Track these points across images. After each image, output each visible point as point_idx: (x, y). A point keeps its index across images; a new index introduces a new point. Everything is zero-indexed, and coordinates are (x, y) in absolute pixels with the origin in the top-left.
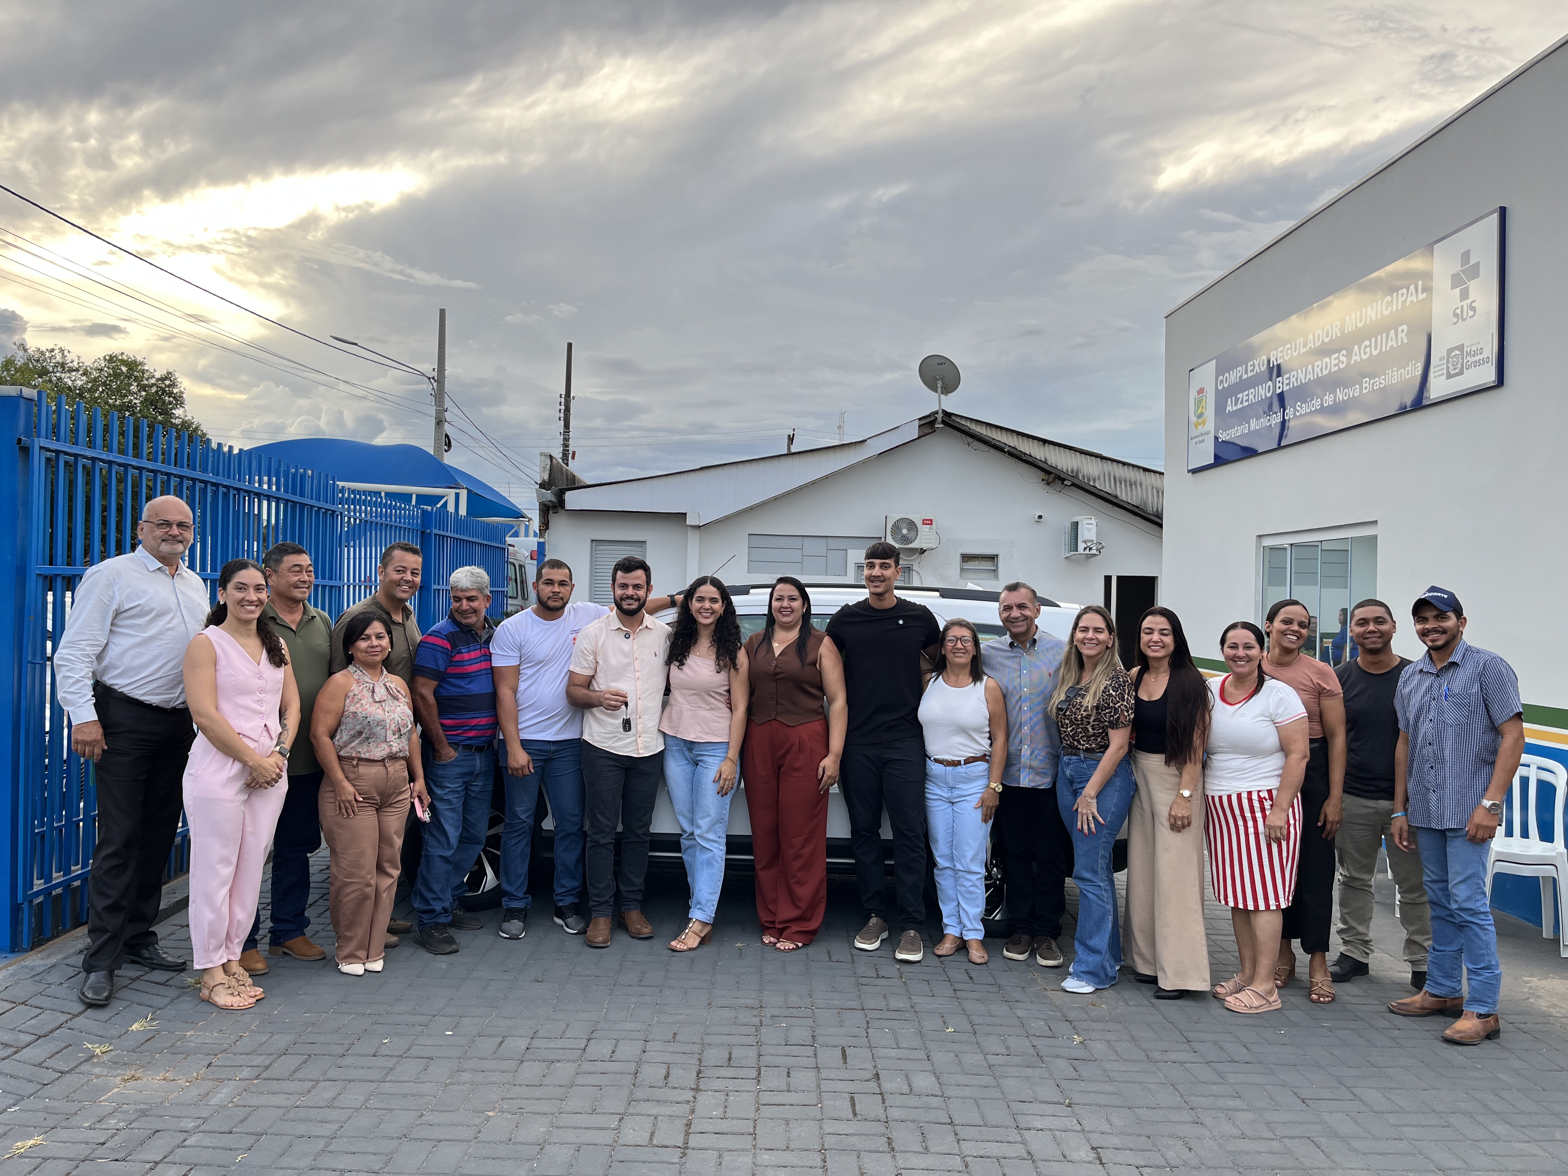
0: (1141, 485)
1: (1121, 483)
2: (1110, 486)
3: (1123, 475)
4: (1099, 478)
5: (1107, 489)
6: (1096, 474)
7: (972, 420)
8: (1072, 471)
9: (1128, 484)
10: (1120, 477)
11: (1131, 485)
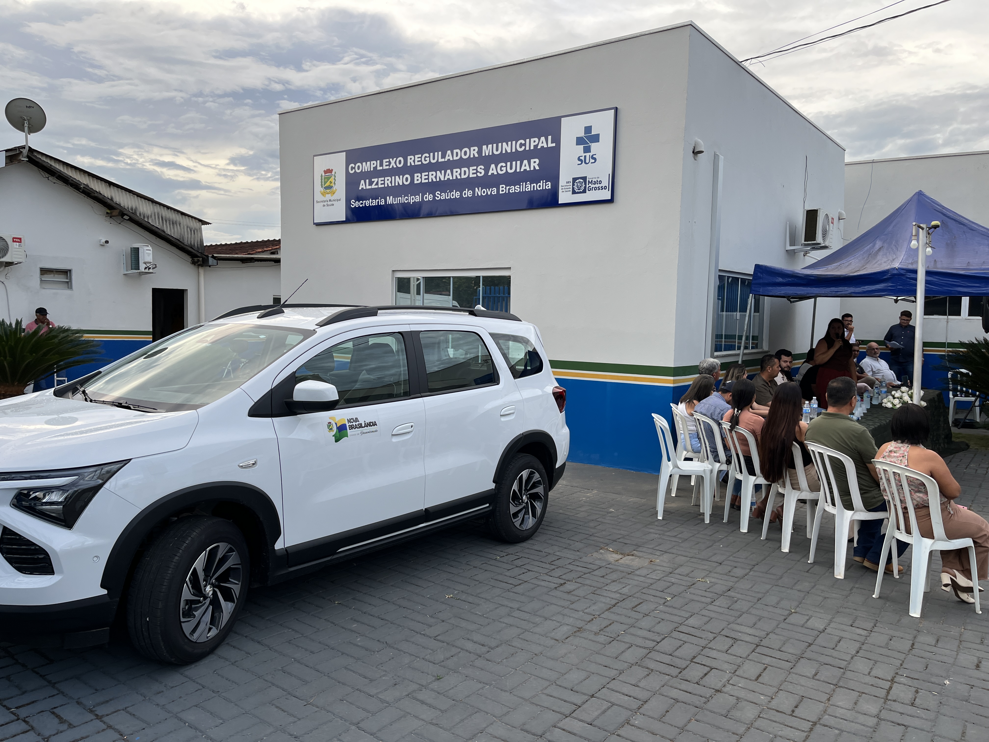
0: (180, 224)
1: (166, 221)
2: (159, 223)
3: (168, 216)
4: (151, 216)
5: (157, 225)
6: (149, 213)
7: (51, 158)
8: (132, 209)
9: (171, 223)
10: (166, 217)
11: (173, 223)
